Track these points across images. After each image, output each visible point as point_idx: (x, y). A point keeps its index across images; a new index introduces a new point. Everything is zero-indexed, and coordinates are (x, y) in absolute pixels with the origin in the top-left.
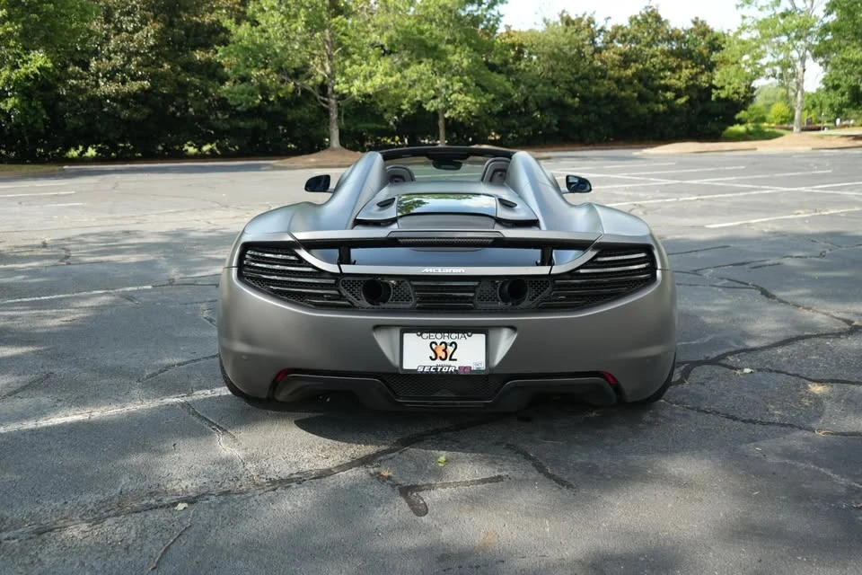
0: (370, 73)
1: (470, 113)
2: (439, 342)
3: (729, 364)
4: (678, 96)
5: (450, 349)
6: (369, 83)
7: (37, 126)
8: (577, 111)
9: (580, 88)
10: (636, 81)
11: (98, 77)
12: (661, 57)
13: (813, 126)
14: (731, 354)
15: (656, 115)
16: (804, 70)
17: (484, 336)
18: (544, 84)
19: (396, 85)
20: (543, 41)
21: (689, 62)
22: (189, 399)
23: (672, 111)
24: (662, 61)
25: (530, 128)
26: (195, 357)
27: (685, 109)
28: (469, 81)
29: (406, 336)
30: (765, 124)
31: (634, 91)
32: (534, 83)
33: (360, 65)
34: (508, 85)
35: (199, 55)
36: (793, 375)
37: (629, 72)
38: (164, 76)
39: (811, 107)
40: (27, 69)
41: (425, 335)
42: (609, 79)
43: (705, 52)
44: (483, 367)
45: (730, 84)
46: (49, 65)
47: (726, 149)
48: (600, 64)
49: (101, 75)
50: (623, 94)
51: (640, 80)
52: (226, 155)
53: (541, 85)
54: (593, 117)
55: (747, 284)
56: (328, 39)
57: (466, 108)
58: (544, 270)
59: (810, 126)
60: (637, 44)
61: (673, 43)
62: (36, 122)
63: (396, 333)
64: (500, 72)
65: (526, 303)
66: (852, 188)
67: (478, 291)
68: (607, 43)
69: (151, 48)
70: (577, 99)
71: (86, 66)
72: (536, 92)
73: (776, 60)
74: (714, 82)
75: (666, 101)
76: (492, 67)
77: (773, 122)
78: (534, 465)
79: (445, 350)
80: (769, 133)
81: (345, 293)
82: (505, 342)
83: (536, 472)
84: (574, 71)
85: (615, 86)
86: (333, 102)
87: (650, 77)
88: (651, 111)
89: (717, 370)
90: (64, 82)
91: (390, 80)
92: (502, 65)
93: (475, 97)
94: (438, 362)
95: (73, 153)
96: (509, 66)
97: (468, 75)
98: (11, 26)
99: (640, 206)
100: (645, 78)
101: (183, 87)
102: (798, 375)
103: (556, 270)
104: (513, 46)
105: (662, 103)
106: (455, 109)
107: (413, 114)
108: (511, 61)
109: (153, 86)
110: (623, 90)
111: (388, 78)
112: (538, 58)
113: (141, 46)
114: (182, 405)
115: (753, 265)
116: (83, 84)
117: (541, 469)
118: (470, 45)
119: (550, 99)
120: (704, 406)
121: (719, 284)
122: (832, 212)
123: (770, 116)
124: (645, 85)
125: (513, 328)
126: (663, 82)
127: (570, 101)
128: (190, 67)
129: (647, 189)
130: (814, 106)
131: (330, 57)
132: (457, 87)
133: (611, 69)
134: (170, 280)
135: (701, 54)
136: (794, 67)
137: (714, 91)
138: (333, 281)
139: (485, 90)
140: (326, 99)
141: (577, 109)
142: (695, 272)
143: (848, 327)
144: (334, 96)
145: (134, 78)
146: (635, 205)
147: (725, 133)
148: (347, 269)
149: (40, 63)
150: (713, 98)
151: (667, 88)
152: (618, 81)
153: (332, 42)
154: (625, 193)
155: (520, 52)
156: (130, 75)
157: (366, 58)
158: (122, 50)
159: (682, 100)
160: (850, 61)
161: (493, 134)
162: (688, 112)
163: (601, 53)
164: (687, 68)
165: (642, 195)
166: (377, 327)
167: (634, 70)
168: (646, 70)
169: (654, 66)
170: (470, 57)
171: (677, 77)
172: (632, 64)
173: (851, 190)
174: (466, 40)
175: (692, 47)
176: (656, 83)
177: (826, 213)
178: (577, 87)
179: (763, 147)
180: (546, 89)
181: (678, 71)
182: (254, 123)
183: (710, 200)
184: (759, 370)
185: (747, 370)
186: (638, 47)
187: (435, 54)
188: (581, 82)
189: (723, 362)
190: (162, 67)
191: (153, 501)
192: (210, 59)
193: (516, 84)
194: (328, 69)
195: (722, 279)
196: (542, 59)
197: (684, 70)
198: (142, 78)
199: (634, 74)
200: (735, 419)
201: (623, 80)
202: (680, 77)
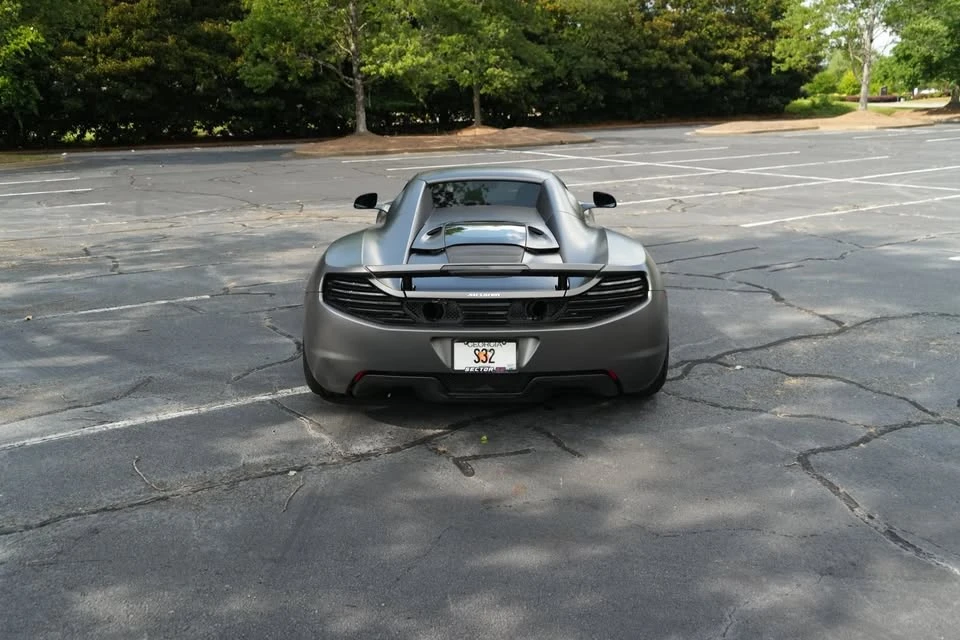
0: (400, 53)
1: (508, 88)
2: (481, 349)
3: (725, 362)
4: (737, 67)
5: (489, 354)
6: (400, 64)
7: (30, 107)
8: (625, 85)
9: (629, 60)
10: (690, 51)
11: (96, 53)
12: (718, 24)
13: (888, 96)
14: (728, 353)
15: (713, 88)
16: (872, 41)
17: (514, 344)
18: (590, 55)
19: (428, 66)
20: (589, 6)
21: (750, 29)
22: (275, 397)
23: (731, 85)
24: (719, 28)
25: (574, 105)
26: (268, 362)
27: (743, 81)
28: (506, 55)
29: (456, 345)
30: (836, 95)
31: (688, 63)
32: (578, 54)
33: (389, 43)
34: (550, 58)
35: (207, 27)
36: (777, 371)
37: (682, 41)
38: (167, 51)
39: (883, 78)
40: (17, 44)
41: (470, 344)
42: (661, 49)
43: (767, 17)
44: (514, 367)
45: (791, 56)
46: (41, 40)
47: (785, 128)
48: (650, 32)
49: (99, 51)
50: (676, 65)
51: (695, 50)
52: (240, 138)
53: (586, 57)
54: (642, 91)
55: (762, 288)
56: (353, 14)
57: (503, 84)
58: (561, 294)
59: (885, 96)
60: (692, 8)
61: (732, 8)
62: (28, 103)
63: (448, 342)
64: (541, 43)
65: (547, 319)
66: (900, 179)
67: (510, 309)
68: (659, 8)
69: (154, 19)
70: (625, 73)
71: (82, 41)
72: (582, 63)
73: (841, 30)
74: (774, 54)
75: (723, 73)
76: (532, 37)
77: (844, 92)
78: (555, 442)
79: (485, 355)
80: (837, 106)
81: (408, 312)
82: (531, 348)
83: (556, 446)
84: (622, 40)
85: (667, 56)
86: (359, 82)
87: (705, 46)
88: (707, 84)
89: (715, 367)
90: (58, 59)
91: (423, 60)
92: (543, 35)
93: (513, 72)
94: (481, 364)
95: (70, 137)
96: (550, 35)
97: (506, 47)
98: (10, 6)
99: (681, 201)
100: (700, 47)
101: (190, 62)
102: (779, 371)
103: (569, 293)
104: (554, 12)
105: (719, 75)
106: (491, 85)
107: (446, 90)
108: (553, 29)
109: (158, 63)
110: (677, 61)
111: (418, 57)
112: (583, 26)
113: (142, 17)
114: (271, 401)
115: (773, 268)
116: (78, 60)
117: (559, 444)
118: (507, 13)
119: (596, 72)
120: (696, 395)
121: (737, 288)
122: (871, 208)
123: (841, 85)
124: (701, 56)
125: (536, 337)
126: (720, 52)
127: (617, 74)
128: (196, 40)
129: (691, 181)
130: (886, 77)
131: (355, 34)
132: (493, 59)
133: (663, 38)
134: (224, 289)
135: (762, 20)
136: (860, 36)
137: (774, 64)
138: (399, 304)
139: (523, 62)
140: (351, 79)
141: (626, 82)
142: (718, 276)
143: (838, 328)
144: (360, 76)
145: (136, 53)
146: (675, 200)
147: (788, 107)
148: (410, 294)
149: (32, 37)
150: (773, 71)
151: (724, 58)
152: (670, 51)
153: (356, 16)
154: (668, 186)
155: (563, 19)
156: (131, 50)
157: (394, 35)
158: (121, 23)
159: (741, 72)
160: (920, 31)
161: (534, 110)
162: (747, 86)
163: (651, 20)
164: (746, 36)
165: (685, 188)
166: (435, 338)
167: (688, 39)
168: (701, 38)
169: (711, 34)
170: (506, 27)
171: (736, 46)
172: (686, 32)
173: (899, 181)
174: (503, 7)
175: (753, 12)
176: (712, 53)
177: (864, 209)
178: (625, 58)
179: (828, 126)
180: (591, 60)
181: (737, 39)
182: (269, 103)
183: (752, 194)
184: (748, 367)
185: (738, 367)
186: (693, 12)
187: (469, 29)
188: (630, 52)
189: (721, 360)
190: (166, 40)
191: (270, 470)
192: (219, 31)
193: (559, 55)
194: (353, 47)
195: (740, 283)
196: (587, 27)
197: (743, 38)
198: (144, 54)
199: (687, 43)
200: (717, 406)
201: (677, 50)
202: (739, 45)
